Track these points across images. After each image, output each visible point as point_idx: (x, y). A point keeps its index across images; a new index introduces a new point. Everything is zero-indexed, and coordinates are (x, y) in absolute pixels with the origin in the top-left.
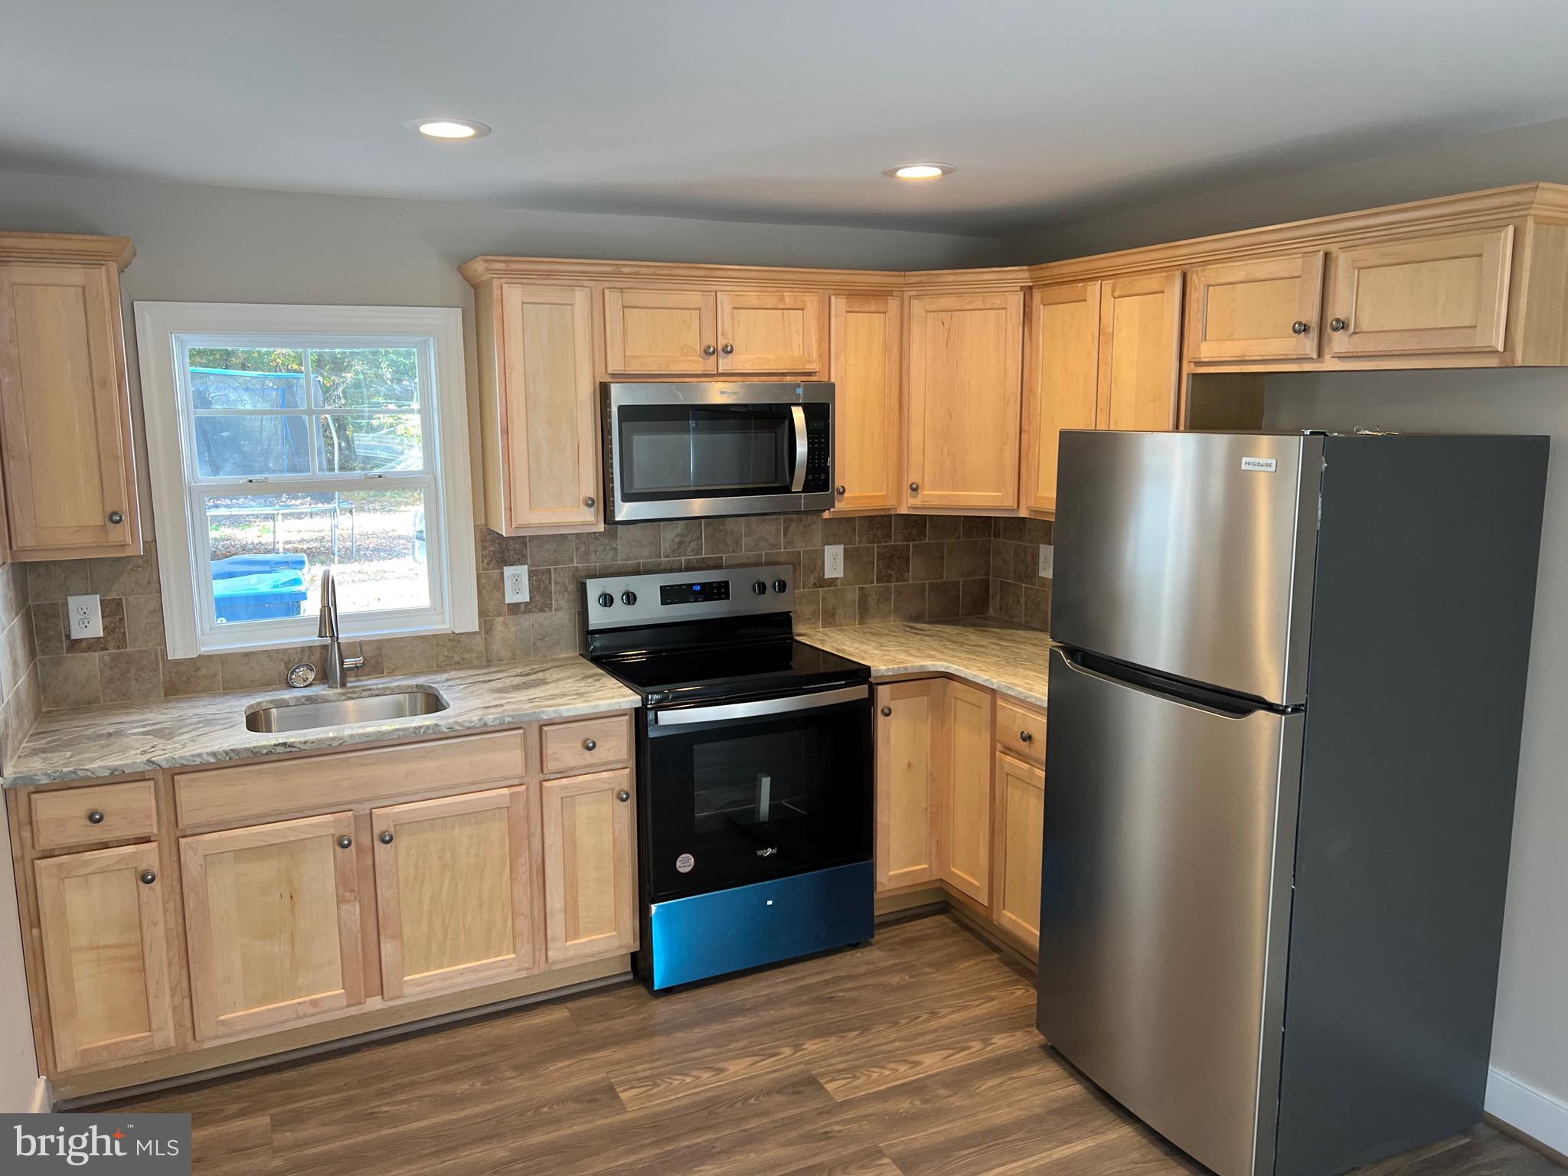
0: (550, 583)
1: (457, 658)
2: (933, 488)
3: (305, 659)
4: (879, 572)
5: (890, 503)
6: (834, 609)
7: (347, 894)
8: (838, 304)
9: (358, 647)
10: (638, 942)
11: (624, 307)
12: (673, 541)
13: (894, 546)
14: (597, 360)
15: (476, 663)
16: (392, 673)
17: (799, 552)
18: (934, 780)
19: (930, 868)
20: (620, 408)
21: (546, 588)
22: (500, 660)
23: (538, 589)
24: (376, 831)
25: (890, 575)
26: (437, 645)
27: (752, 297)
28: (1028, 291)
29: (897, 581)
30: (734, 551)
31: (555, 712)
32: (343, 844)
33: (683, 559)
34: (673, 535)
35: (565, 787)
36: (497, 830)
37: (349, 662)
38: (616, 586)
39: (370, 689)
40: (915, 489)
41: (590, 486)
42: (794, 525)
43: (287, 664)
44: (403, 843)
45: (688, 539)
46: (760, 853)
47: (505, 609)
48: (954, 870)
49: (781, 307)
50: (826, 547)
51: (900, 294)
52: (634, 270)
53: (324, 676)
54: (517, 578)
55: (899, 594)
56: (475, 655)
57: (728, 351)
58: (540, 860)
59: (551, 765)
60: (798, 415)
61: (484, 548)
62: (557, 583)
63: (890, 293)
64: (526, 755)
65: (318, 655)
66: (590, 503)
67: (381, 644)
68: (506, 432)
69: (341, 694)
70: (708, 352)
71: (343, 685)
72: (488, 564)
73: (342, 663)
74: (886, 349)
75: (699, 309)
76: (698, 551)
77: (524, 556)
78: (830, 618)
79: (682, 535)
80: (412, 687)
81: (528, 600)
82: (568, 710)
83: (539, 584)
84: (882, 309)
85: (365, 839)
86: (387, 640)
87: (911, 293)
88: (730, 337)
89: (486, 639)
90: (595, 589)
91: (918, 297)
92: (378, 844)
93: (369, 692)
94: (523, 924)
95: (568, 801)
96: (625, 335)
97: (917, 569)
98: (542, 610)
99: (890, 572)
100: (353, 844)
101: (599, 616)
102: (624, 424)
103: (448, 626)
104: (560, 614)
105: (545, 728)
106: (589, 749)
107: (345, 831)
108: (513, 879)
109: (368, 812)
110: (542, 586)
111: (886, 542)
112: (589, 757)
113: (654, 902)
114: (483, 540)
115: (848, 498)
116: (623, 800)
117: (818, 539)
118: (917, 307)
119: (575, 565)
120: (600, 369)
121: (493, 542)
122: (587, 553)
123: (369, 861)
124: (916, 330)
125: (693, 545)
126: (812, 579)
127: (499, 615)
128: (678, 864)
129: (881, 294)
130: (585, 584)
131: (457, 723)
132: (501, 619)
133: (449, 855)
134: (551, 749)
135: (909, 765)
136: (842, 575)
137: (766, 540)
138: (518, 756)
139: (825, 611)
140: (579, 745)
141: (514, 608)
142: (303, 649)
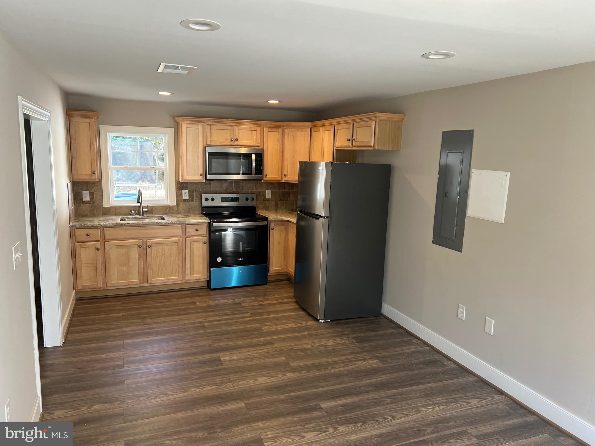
0: (194, 195)
1: (170, 212)
2: (290, 176)
3: (134, 209)
4: (281, 198)
5: (280, 179)
6: (269, 206)
7: (140, 258)
8: (266, 129)
9: (147, 207)
10: (208, 278)
11: (211, 129)
12: (226, 186)
13: (285, 191)
14: (204, 141)
15: (175, 213)
16: (154, 214)
17: (259, 191)
18: (285, 247)
19: (284, 268)
20: (209, 153)
21: (193, 196)
22: (181, 213)
23: (191, 196)
24: (147, 245)
25: (284, 199)
26: (166, 208)
27: (243, 127)
28: (311, 128)
29: (286, 200)
30: (242, 190)
31: (189, 221)
32: (140, 247)
33: (228, 191)
34: (226, 185)
35: (191, 239)
36: (175, 248)
37: (144, 210)
38: (210, 196)
40: (285, 176)
41: (201, 171)
42: (258, 184)
43: (130, 210)
44: (153, 248)
45: (230, 186)
46: (238, 259)
47: (183, 201)
48: (290, 269)
49: (250, 130)
50: (267, 190)
51: (282, 127)
52: (213, 120)
53: (139, 214)
54: (186, 193)
55: (287, 204)
56: (175, 211)
57: (237, 140)
58: (185, 256)
59: (188, 234)
60: (254, 156)
61: (178, 186)
62: (195, 195)
63: (280, 127)
64: (182, 231)
65: (137, 208)
66: (201, 175)
67: (152, 207)
68: (182, 157)
69: (143, 217)
70: (232, 140)
71: (143, 215)
72: (179, 189)
73: (143, 210)
74: (279, 141)
75: (230, 130)
76: (232, 190)
77: (188, 188)
78: (267, 209)
79: (228, 185)
80: (158, 217)
81: (188, 199)
82: (192, 221)
83: (191, 195)
84: (277, 131)
85: (145, 247)
86: (154, 206)
87: (285, 127)
88: (237, 137)
89: (178, 208)
90: (204, 196)
91: (287, 128)
92: (147, 247)
93: (149, 217)
94: (181, 270)
95: (192, 242)
96: (211, 136)
97: (291, 198)
98: (192, 202)
99: (284, 198)
100: (142, 247)
101: (205, 204)
102: (209, 156)
103: (169, 204)
104: (196, 203)
105: (187, 225)
106: (197, 231)
107: (140, 244)
108: (178, 259)
109: (146, 240)
110: (192, 196)
111: (283, 190)
112: (197, 233)
113: (212, 268)
114: (177, 184)
115: (268, 177)
116: (205, 244)
117: (264, 188)
118: (286, 131)
119: (200, 191)
120: (205, 143)
121: (180, 184)
122: (203, 188)
123: (146, 252)
124: (286, 136)
125: (231, 188)
126: (263, 199)
127: (181, 202)
128: (218, 259)
129: (278, 127)
130: (202, 195)
131: (166, 222)
132: (181, 203)
133: (164, 252)
134: (188, 230)
136: (271, 198)
137: (250, 188)
138: (180, 231)
139: (266, 207)
140: (195, 230)
141: (185, 200)
142: (134, 207)
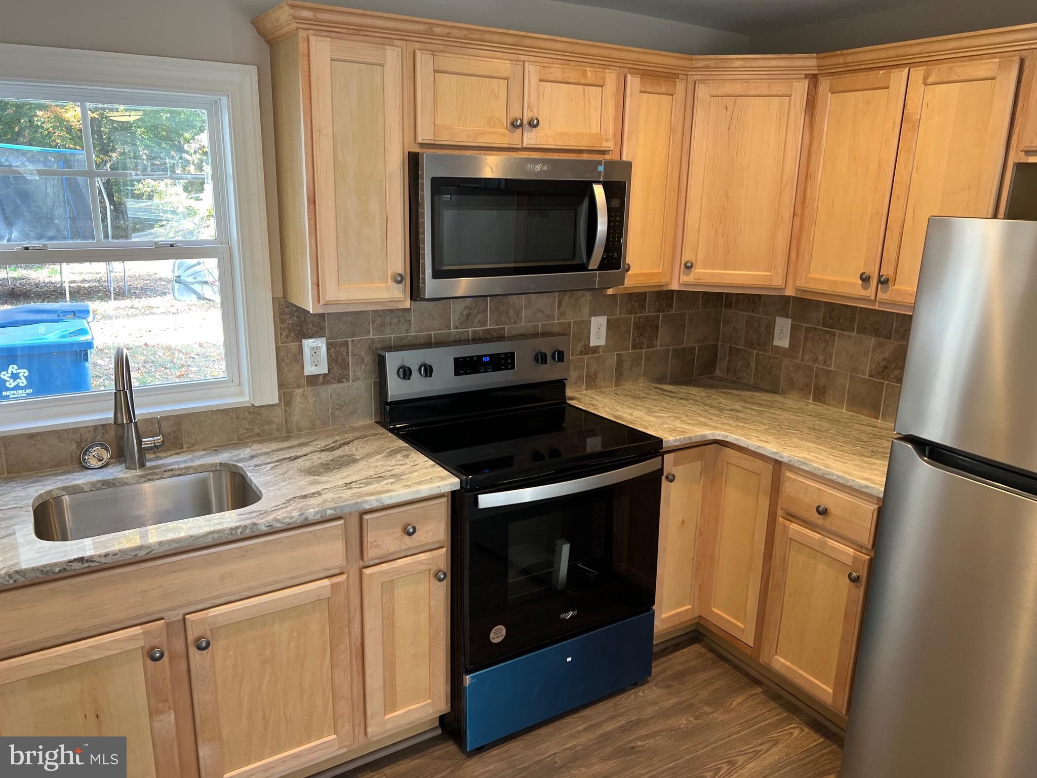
0: (347, 353)
1: (257, 430)
2: (704, 268)
3: (98, 438)
4: (634, 340)
5: (664, 280)
6: (596, 373)
7: (161, 705)
8: (633, 82)
9: (156, 424)
10: (449, 705)
11: (435, 71)
12: (462, 313)
13: (646, 317)
14: (406, 128)
15: (277, 434)
16: (192, 448)
17: (570, 323)
18: (701, 534)
19: (693, 608)
20: (434, 180)
21: (344, 360)
22: (300, 430)
23: (336, 361)
24: (191, 637)
25: (642, 342)
26: (237, 418)
27: (556, 72)
28: (814, 80)
29: (648, 347)
30: (515, 323)
31: (377, 500)
32: (153, 656)
33: (470, 330)
34: (463, 306)
35: (385, 573)
36: (317, 623)
37: (147, 441)
38: (413, 358)
39: (172, 470)
40: (689, 267)
41: (398, 263)
42: (566, 298)
43: (79, 444)
44: (218, 647)
45: (475, 312)
46: (562, 616)
47: (304, 381)
48: (714, 610)
49: (582, 81)
50: (592, 318)
51: (684, 77)
52: (447, 31)
53: (120, 455)
54: (315, 350)
55: (648, 359)
56: (274, 426)
57: (533, 124)
58: (359, 643)
59: (371, 553)
60: (599, 191)
61: (282, 321)
62: (353, 355)
63: (676, 76)
64: (346, 544)
65: (112, 433)
66: (398, 278)
67: (179, 419)
68: (313, 201)
69: (142, 476)
70: (515, 125)
71: (142, 465)
72: (287, 337)
73: (140, 443)
74: (671, 130)
75: (507, 79)
76: (484, 323)
77: (322, 329)
78: (591, 382)
79: (470, 309)
80: (215, 465)
81: (326, 371)
82: (391, 498)
83: (337, 358)
84: (671, 91)
85: (179, 646)
86: (186, 416)
87: (695, 78)
88: (535, 111)
89: (286, 411)
90: (393, 361)
91: (703, 81)
92: (193, 651)
93: (171, 473)
94: (344, 707)
95: (388, 586)
96: (435, 101)
97: (663, 339)
98: (340, 381)
99: (643, 340)
100: (166, 658)
101: (397, 389)
102: (436, 197)
103: (247, 399)
104: (356, 384)
105: (366, 517)
106: (410, 534)
107: (156, 642)
108: (333, 667)
109: (181, 617)
110: (340, 358)
111: (641, 313)
112: (409, 542)
113: (468, 672)
114: (282, 313)
116: (440, 580)
117: (586, 309)
118: (703, 91)
119: (371, 337)
120: (409, 137)
121: (291, 314)
122: (383, 325)
123: (184, 667)
124: (699, 114)
125: (479, 317)
126: (579, 348)
127: (298, 387)
128: (492, 635)
129: (668, 77)
130: (384, 357)
132: (300, 391)
133: (268, 652)
134: (371, 537)
135: (683, 522)
136: (604, 344)
137: (543, 312)
138: (339, 546)
139: (588, 376)
140: (399, 531)
141: (313, 380)
142: (96, 428)
